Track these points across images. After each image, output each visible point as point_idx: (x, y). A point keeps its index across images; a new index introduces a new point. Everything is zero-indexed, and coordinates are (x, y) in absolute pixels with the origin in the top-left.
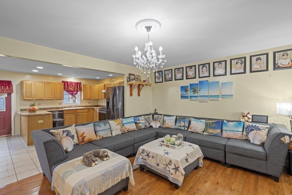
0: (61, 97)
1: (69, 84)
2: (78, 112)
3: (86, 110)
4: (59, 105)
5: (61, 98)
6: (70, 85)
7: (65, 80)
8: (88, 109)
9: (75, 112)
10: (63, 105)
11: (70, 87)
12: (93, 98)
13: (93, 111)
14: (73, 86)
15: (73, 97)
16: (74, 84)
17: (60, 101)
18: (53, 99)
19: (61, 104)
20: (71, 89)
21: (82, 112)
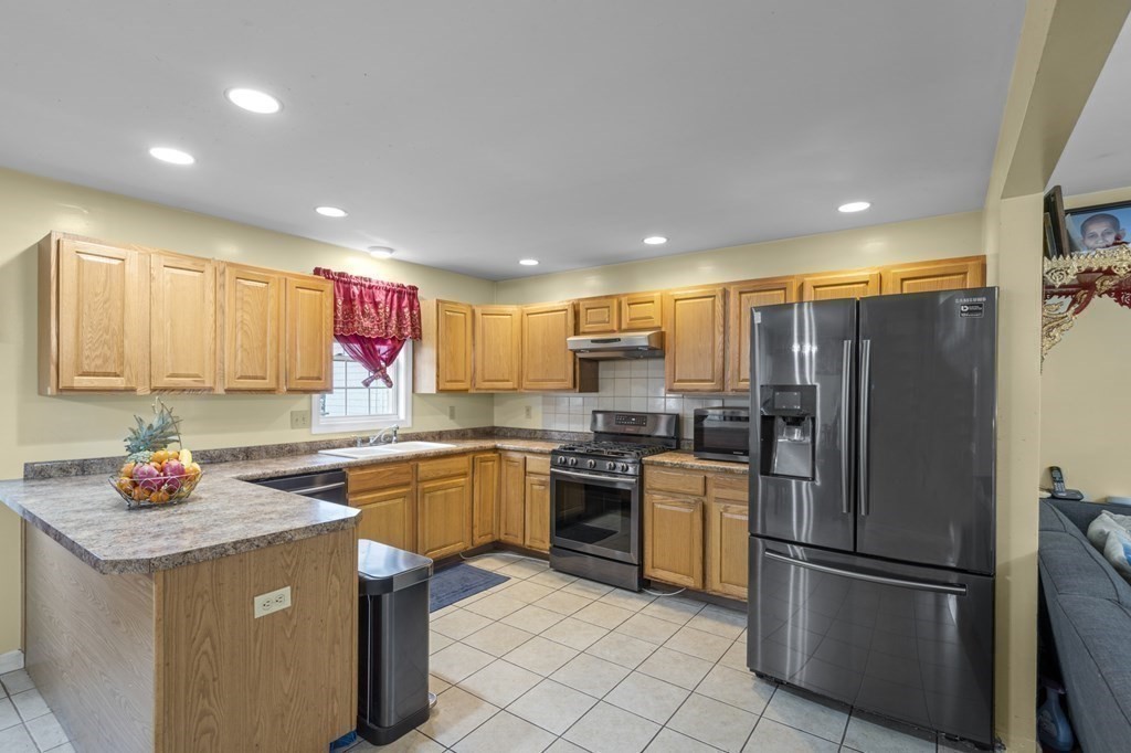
0: (319, 379)
1: (357, 292)
2: (421, 475)
3: (463, 463)
4: (293, 428)
5: (318, 384)
6: (362, 303)
7: (337, 265)
8: (475, 451)
9: (406, 478)
10: (318, 431)
11: (363, 313)
12: (487, 385)
13: (496, 464)
14: (376, 305)
15: (372, 379)
16: (380, 297)
17: (301, 403)
18: (269, 391)
19: (302, 419)
20: (367, 323)
21: (442, 473)
